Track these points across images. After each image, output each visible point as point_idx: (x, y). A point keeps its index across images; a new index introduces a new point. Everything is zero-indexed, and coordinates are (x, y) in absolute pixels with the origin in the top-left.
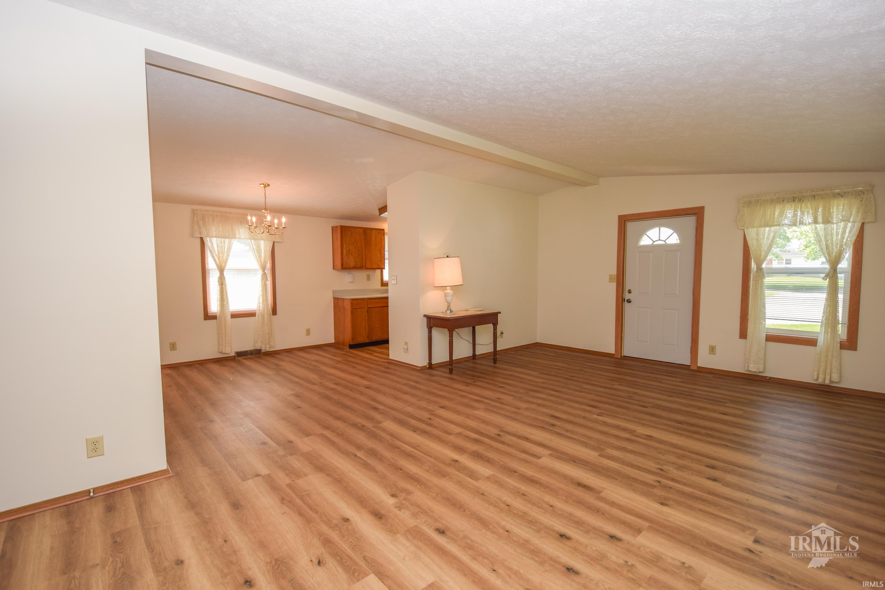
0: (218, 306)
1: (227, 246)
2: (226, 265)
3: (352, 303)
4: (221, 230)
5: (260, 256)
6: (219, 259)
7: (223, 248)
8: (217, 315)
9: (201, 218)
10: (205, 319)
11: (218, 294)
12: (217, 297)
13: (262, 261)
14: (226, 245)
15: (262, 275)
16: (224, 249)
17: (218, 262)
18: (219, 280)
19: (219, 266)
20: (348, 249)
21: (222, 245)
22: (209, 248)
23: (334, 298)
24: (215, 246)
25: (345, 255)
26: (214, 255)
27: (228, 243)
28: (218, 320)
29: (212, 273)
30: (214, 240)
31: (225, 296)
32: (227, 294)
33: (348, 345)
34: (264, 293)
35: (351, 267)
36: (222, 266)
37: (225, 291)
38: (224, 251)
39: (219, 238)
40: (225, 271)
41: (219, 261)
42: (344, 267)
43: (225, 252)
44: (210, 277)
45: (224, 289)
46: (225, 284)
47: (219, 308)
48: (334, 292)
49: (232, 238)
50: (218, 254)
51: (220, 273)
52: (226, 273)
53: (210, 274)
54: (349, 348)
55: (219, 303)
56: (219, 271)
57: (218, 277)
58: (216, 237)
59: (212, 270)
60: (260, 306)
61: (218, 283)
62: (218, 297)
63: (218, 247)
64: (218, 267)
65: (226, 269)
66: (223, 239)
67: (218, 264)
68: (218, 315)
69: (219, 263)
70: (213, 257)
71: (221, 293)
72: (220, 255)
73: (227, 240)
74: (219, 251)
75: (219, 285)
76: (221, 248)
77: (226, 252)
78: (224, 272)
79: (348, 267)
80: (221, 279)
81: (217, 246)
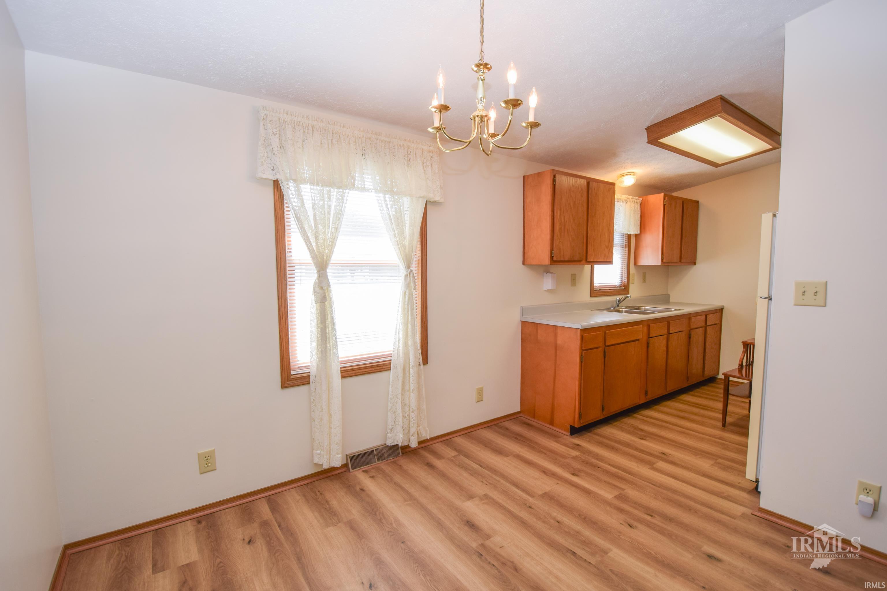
0: (314, 353)
1: (336, 206)
2: (331, 252)
3: (582, 338)
4: (321, 164)
5: (402, 233)
6: (316, 238)
7: (326, 212)
8: (311, 374)
9: (275, 130)
10: (284, 386)
11: (313, 324)
12: (311, 331)
13: (407, 244)
14: (334, 203)
15: (406, 276)
16: (329, 213)
17: (314, 244)
18: (317, 289)
19: (316, 255)
20: (563, 220)
21: (324, 202)
22: (294, 209)
23: (524, 323)
24: (308, 205)
25: (558, 234)
26: (306, 227)
27: (337, 199)
28: (312, 385)
29: (300, 273)
30: (306, 189)
31: (329, 330)
32: (333, 324)
33: (569, 427)
34: (410, 318)
35: (566, 260)
36: (323, 256)
37: (329, 317)
38: (329, 219)
39: (318, 185)
40: (330, 267)
41: (317, 244)
42: (555, 259)
43: (331, 219)
44: (296, 282)
45: (328, 312)
46: (331, 300)
47: (315, 357)
48: (524, 310)
49: (346, 187)
50: (315, 224)
51: (318, 272)
52: (330, 272)
53: (296, 274)
54: (569, 434)
55: (315, 344)
56: (316, 268)
57: (313, 281)
58: (313, 182)
59: (300, 264)
60: (398, 349)
61: (313, 297)
62: (314, 330)
63: (314, 209)
64: (314, 257)
65: (332, 262)
66: (326, 189)
67: (314, 250)
68: (313, 371)
69: (318, 247)
70: (304, 234)
71: (321, 323)
72: (320, 227)
73: (334, 192)
74: (318, 218)
75: (316, 302)
76: (321, 210)
77: (333, 221)
78: (328, 271)
79: (562, 259)
80: (322, 288)
81: (314, 205)
